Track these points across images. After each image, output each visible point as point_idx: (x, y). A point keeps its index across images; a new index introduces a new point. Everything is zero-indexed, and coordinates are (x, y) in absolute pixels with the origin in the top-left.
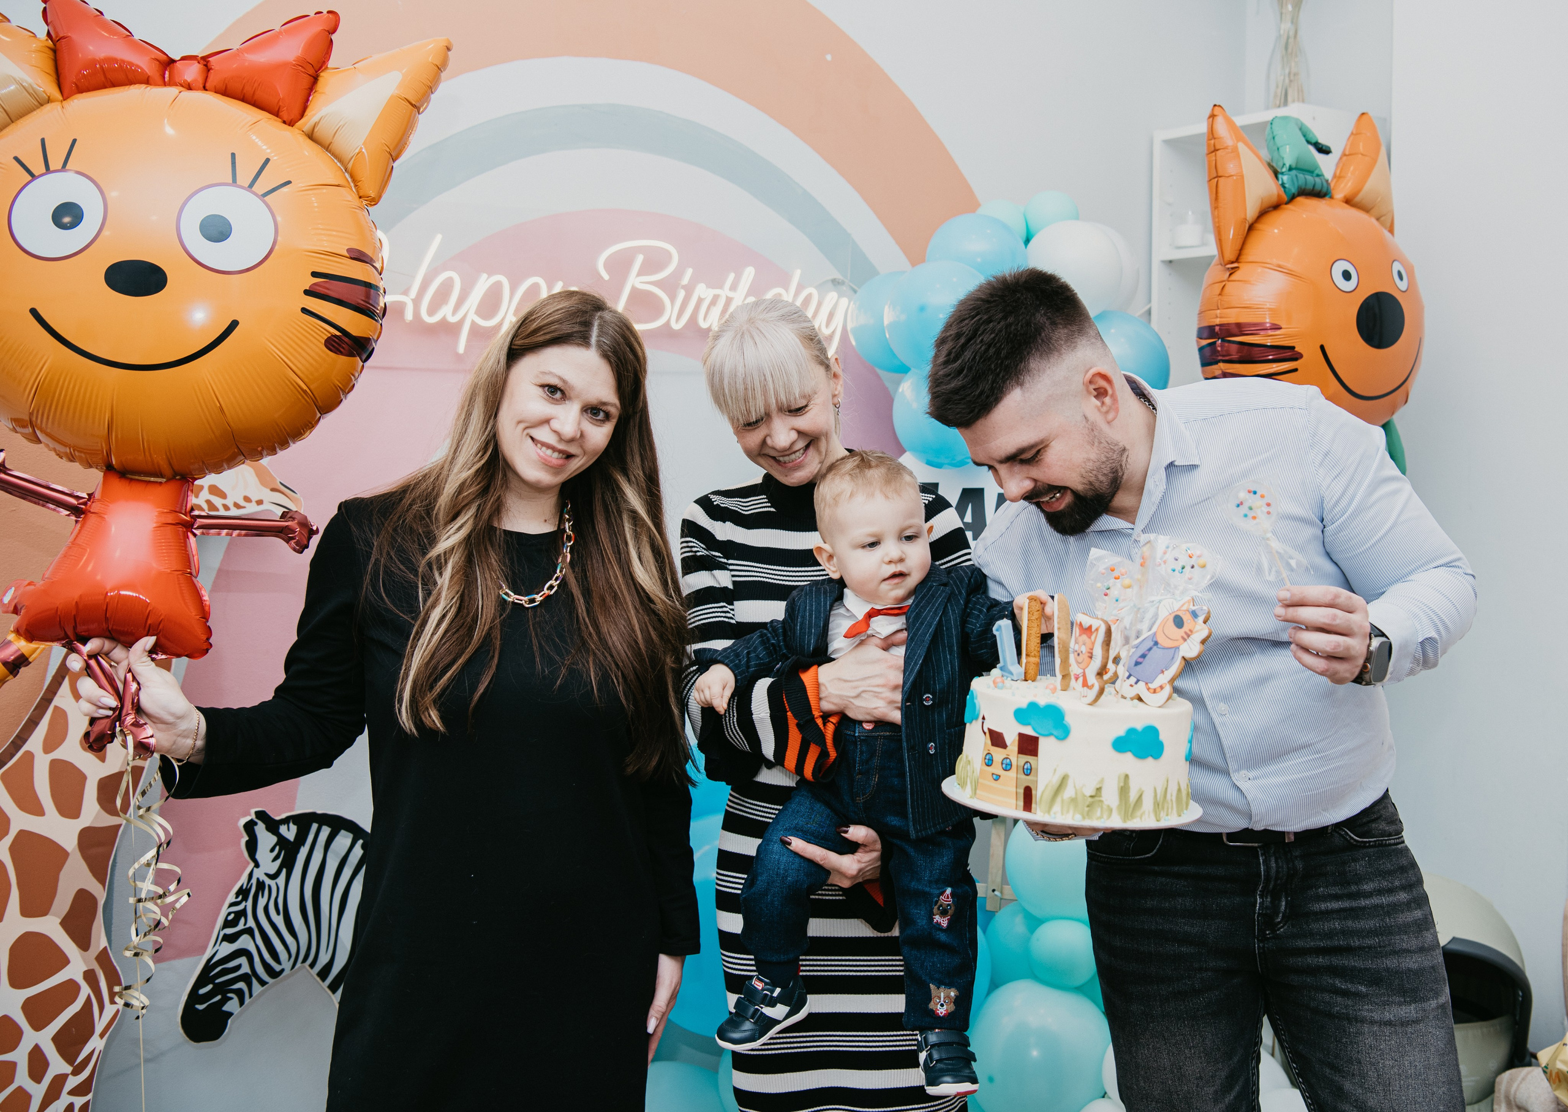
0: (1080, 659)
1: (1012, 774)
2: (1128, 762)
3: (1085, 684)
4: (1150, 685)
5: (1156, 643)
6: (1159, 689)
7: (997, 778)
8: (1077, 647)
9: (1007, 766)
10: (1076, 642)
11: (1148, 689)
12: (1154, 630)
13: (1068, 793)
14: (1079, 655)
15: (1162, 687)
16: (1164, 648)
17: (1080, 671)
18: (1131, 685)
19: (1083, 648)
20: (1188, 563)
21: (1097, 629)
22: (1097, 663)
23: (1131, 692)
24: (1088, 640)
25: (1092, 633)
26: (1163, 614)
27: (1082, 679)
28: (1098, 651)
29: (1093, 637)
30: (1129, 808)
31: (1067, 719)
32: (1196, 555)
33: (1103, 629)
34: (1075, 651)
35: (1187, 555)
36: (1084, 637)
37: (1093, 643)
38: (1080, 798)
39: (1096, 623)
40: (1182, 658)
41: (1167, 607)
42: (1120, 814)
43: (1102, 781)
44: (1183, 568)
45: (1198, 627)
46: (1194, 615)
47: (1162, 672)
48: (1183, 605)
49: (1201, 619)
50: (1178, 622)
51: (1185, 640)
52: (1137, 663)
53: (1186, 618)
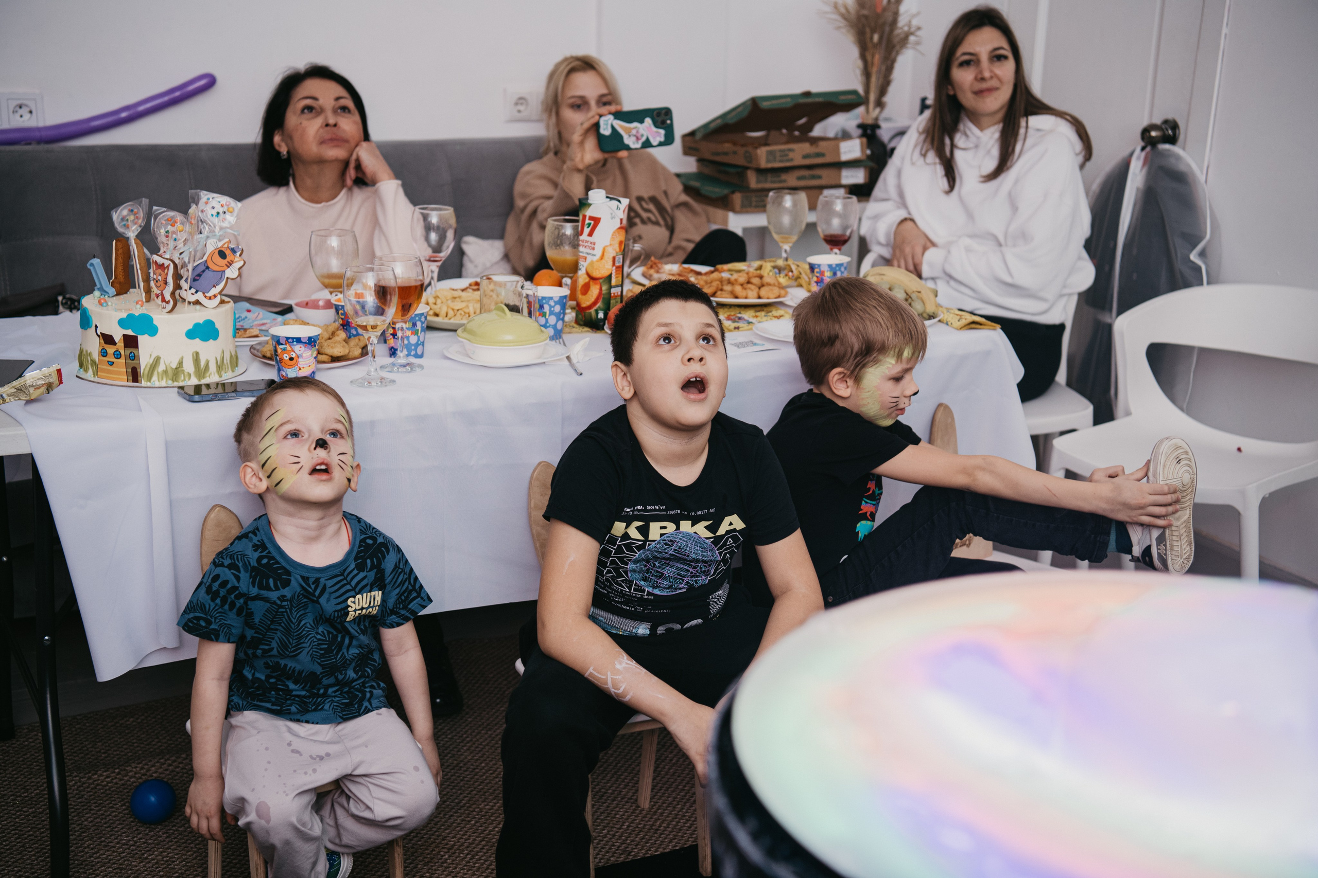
0: (158, 284)
1: (122, 360)
2: (197, 345)
3: (163, 300)
4: (206, 294)
5: (208, 268)
6: (213, 297)
7: (112, 364)
8: (155, 277)
9: (117, 355)
10: (154, 273)
11: (206, 297)
12: (205, 258)
13: (161, 368)
14: (157, 281)
15: (215, 296)
16: (214, 271)
17: (159, 292)
18: (192, 294)
19: (160, 278)
20: (221, 210)
21: (168, 266)
22: (170, 287)
23: (193, 298)
24: (162, 273)
25: (165, 269)
26: (210, 248)
27: (160, 297)
28: (170, 280)
29: (166, 271)
30: (201, 372)
31: (155, 323)
32: (226, 204)
33: (172, 266)
34: (154, 279)
35: (220, 204)
36: (160, 271)
37: (167, 275)
38: (170, 371)
39: (167, 263)
40: (228, 278)
41: (212, 246)
42: (196, 377)
43: (182, 358)
44: (218, 213)
45: (236, 259)
46: (234, 251)
47: (214, 286)
48: (224, 244)
49: (238, 254)
50: (222, 254)
51: (228, 267)
52: (195, 280)
53: (228, 252)
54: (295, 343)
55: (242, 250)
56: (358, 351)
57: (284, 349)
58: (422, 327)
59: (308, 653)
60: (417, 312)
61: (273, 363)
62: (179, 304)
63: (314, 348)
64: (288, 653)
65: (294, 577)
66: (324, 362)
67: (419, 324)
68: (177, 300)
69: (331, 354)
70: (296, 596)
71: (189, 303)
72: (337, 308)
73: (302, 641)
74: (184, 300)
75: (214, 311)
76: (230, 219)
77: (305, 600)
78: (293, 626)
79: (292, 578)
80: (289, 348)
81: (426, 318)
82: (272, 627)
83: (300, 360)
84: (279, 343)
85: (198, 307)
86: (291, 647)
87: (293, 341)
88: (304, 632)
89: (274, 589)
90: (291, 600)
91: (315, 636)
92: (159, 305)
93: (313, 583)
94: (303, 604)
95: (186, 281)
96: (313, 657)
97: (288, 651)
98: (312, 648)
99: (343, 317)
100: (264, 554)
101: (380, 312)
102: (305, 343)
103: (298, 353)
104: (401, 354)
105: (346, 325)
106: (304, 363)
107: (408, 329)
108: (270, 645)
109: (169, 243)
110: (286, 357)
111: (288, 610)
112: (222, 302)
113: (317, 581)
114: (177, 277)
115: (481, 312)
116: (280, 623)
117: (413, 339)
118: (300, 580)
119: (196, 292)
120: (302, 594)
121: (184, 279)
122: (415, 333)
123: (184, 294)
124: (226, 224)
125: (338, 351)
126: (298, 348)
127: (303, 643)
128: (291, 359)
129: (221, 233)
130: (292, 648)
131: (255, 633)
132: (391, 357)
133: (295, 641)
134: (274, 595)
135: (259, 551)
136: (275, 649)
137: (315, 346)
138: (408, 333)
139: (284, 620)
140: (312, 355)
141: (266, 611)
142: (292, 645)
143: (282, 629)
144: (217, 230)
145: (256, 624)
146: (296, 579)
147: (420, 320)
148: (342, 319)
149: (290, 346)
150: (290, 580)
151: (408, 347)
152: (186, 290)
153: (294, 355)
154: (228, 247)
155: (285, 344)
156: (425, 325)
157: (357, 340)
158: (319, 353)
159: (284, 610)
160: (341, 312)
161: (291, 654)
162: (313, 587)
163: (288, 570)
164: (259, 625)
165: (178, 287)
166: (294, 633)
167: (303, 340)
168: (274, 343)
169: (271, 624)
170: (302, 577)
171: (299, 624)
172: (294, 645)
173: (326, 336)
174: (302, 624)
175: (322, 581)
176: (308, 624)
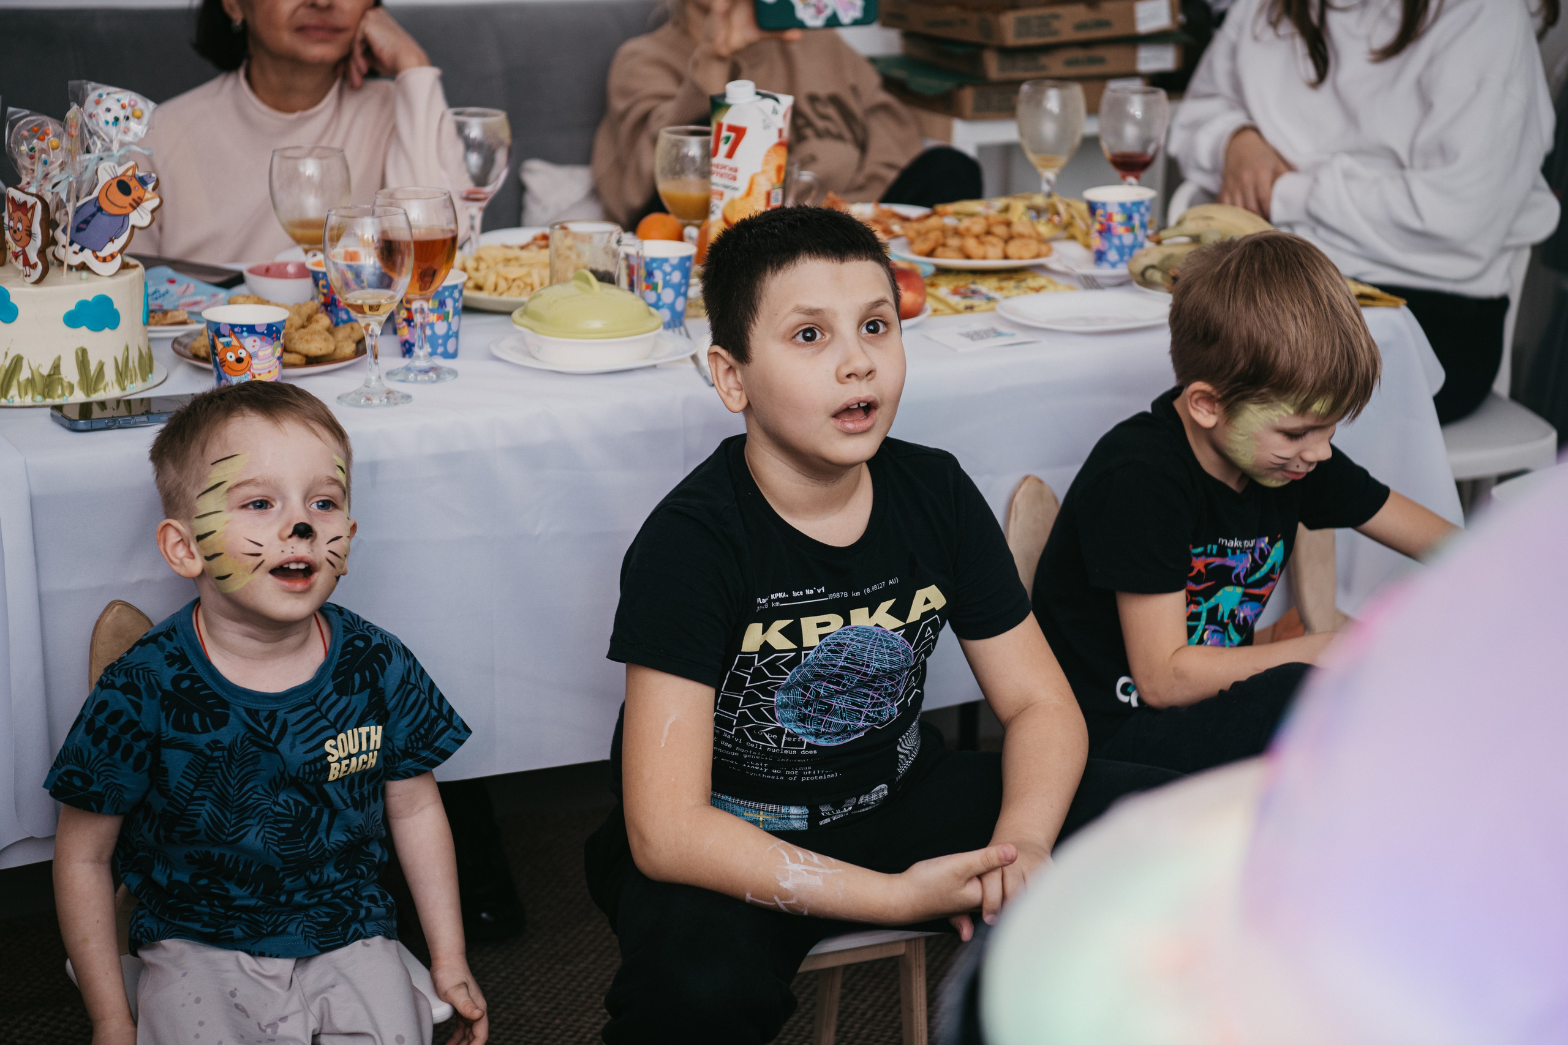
0: (18, 237)
2: (84, 336)
3: (26, 262)
4: (99, 254)
5: (100, 209)
6: (109, 258)
8: (12, 224)
10: (10, 218)
11: (97, 257)
12: (95, 194)
13: (24, 373)
14: (15, 232)
15: (113, 257)
17: (19, 249)
18: (75, 253)
19: (20, 226)
20: (121, 114)
21: (33, 207)
22: (37, 242)
23: (76, 260)
24: (23, 217)
25: (27, 210)
26: (104, 178)
27: (21, 257)
28: (37, 229)
29: (29, 215)
30: (90, 380)
31: (13, 300)
32: (130, 104)
33: (39, 206)
34: (10, 228)
35: (120, 105)
36: (19, 214)
37: (31, 221)
38: (37, 379)
39: (31, 200)
40: (133, 227)
41: (106, 173)
42: (82, 389)
43: (59, 358)
44: (117, 119)
45: (148, 195)
46: (143, 182)
47: (112, 240)
48: (127, 170)
49: (150, 187)
50: (123, 187)
51: (134, 208)
52: (78, 229)
53: (133, 184)
54: (245, 334)
55: (158, 181)
56: (349, 348)
57: (227, 345)
58: (455, 308)
59: (257, 834)
60: (447, 283)
61: (210, 366)
62: (52, 271)
63: (276, 343)
64: (224, 837)
65: (235, 710)
66: (294, 366)
67: (449, 303)
68: (49, 264)
69: (305, 352)
70: (239, 742)
71: (70, 267)
72: (316, 277)
73: (245, 816)
74: (61, 263)
75: (111, 281)
76: (137, 128)
77: (254, 749)
78: (231, 790)
79: (231, 713)
80: (235, 342)
81: (461, 292)
82: (197, 794)
83: (254, 362)
84: (218, 333)
85: (84, 274)
86: (228, 825)
87: (242, 331)
88: (251, 801)
89: (200, 730)
90: (230, 749)
91: (270, 808)
92: (19, 272)
93: (266, 720)
94: (251, 756)
95: (64, 231)
96: (266, 842)
97: (224, 833)
98: (263, 827)
99: (325, 291)
100: (184, 671)
101: (385, 282)
102: (262, 333)
103: (251, 350)
104: (421, 351)
105: (330, 305)
106: (260, 367)
107: (432, 311)
108: (193, 826)
109: (35, 168)
110: (231, 357)
111: (223, 764)
112: (125, 266)
113: (272, 716)
114: (49, 223)
115: (551, 284)
116: (210, 787)
117: (441, 328)
118: (244, 714)
119: (82, 250)
120: (248, 739)
121: (61, 227)
122: (444, 317)
123: (61, 253)
124: (128, 138)
125: (317, 346)
126: (251, 343)
127: (249, 818)
128: (239, 360)
129: (122, 152)
130: (231, 827)
131: (169, 804)
132: (404, 355)
133: (234, 816)
134: (202, 740)
135: (177, 666)
136: (203, 832)
137: (278, 339)
138: (433, 318)
139: (217, 781)
140: (273, 354)
141: (187, 767)
142: (230, 823)
143: (214, 797)
144: (115, 146)
145: (170, 790)
146: (238, 715)
147: (451, 296)
148: (324, 295)
149: (238, 340)
150: (228, 716)
151: (433, 340)
152: (64, 246)
153: (243, 354)
154: (134, 176)
155: (229, 336)
156: (459, 305)
157: (348, 330)
158: (285, 350)
159: (217, 765)
160: (321, 282)
161: (230, 839)
162: (266, 725)
163: (224, 700)
164: (175, 793)
165: (49, 241)
166: (233, 802)
167: (258, 330)
168: (211, 334)
169: (195, 789)
170: (248, 711)
171: (240, 789)
172: (233, 822)
173: (298, 321)
174: (246, 788)
175: (280, 714)
176: (260, 788)
